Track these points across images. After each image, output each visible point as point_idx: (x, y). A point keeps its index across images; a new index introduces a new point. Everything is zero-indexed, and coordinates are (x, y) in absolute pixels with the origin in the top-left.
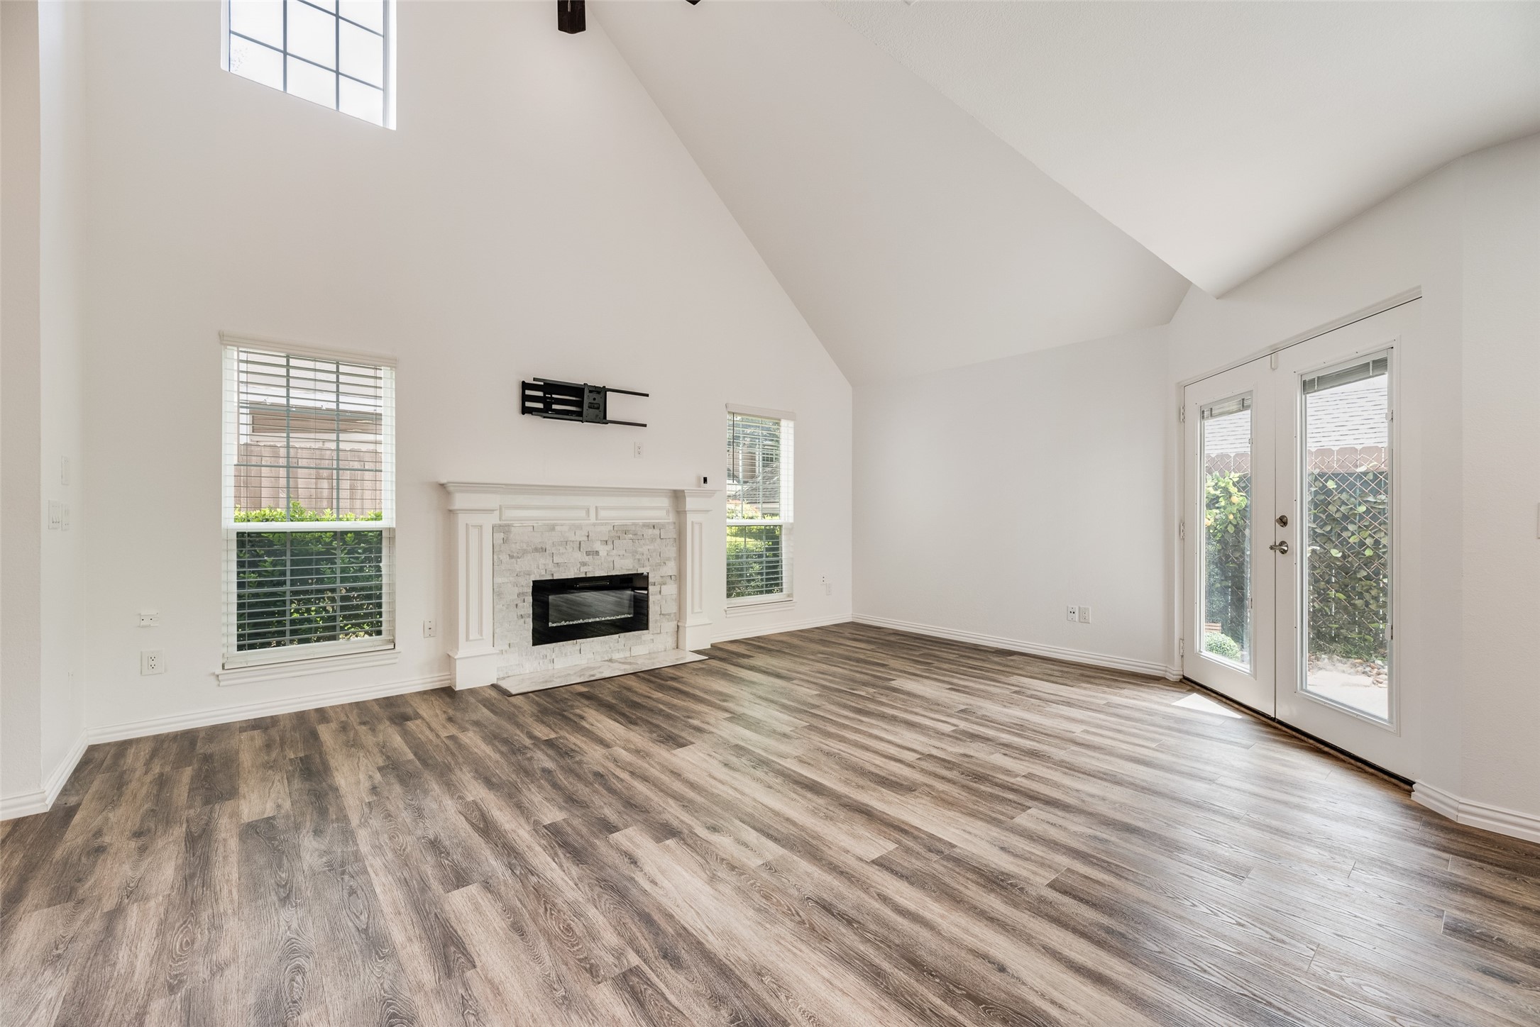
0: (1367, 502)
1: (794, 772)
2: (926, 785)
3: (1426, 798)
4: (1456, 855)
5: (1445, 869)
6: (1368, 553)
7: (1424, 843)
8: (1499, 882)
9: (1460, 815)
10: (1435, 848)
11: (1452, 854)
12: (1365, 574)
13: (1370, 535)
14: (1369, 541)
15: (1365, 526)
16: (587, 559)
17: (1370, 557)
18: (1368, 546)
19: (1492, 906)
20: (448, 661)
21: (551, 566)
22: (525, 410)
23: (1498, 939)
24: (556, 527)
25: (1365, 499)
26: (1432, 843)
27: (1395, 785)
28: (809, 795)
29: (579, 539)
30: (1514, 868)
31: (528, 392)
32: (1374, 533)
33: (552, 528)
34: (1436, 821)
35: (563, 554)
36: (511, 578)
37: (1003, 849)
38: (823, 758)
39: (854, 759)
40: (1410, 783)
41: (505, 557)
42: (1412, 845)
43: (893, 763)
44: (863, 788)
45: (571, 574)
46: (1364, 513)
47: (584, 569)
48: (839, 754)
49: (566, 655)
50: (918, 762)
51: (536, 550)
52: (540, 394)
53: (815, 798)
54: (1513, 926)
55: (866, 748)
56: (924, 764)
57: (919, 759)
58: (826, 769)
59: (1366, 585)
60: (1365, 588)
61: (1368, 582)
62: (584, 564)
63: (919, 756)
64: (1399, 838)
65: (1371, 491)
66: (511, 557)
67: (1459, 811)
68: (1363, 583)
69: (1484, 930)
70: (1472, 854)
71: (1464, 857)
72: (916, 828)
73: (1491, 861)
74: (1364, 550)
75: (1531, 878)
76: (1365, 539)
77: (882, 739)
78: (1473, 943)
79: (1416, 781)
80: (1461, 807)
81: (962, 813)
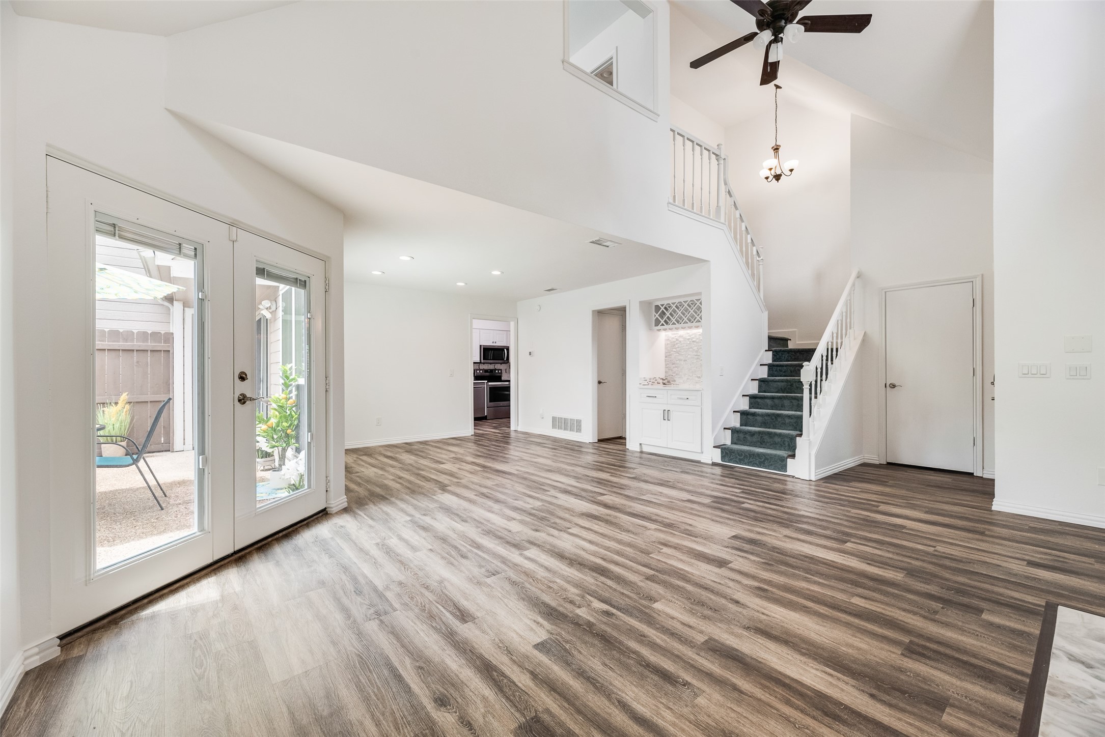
1: (645, 521)
2: (573, 516)
28: (635, 512)
37: (557, 498)
38: (631, 528)
39: (611, 528)
43: (587, 526)
44: (608, 515)
48: (621, 531)
50: (571, 527)
53: (632, 511)
55: (603, 535)
56: (568, 525)
57: (569, 528)
58: (629, 523)
63: (569, 530)
72: (588, 502)
77: (590, 542)
81: (563, 506)
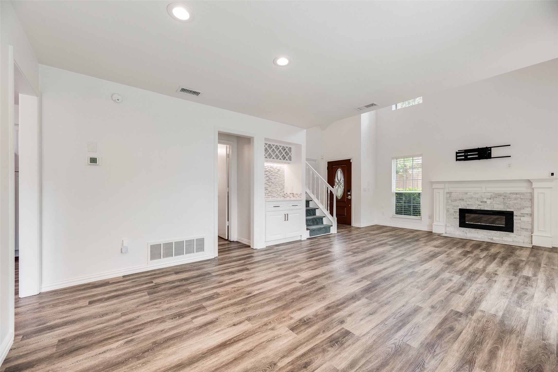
16: (481, 204)
20: (431, 226)
21: (466, 205)
22: (457, 160)
24: (468, 193)
29: (477, 197)
31: (458, 155)
33: (467, 193)
35: (470, 201)
36: (452, 207)
41: (450, 201)
45: (474, 208)
47: (479, 207)
49: (472, 232)
51: (460, 200)
52: (463, 154)
62: (480, 205)
66: (452, 201)
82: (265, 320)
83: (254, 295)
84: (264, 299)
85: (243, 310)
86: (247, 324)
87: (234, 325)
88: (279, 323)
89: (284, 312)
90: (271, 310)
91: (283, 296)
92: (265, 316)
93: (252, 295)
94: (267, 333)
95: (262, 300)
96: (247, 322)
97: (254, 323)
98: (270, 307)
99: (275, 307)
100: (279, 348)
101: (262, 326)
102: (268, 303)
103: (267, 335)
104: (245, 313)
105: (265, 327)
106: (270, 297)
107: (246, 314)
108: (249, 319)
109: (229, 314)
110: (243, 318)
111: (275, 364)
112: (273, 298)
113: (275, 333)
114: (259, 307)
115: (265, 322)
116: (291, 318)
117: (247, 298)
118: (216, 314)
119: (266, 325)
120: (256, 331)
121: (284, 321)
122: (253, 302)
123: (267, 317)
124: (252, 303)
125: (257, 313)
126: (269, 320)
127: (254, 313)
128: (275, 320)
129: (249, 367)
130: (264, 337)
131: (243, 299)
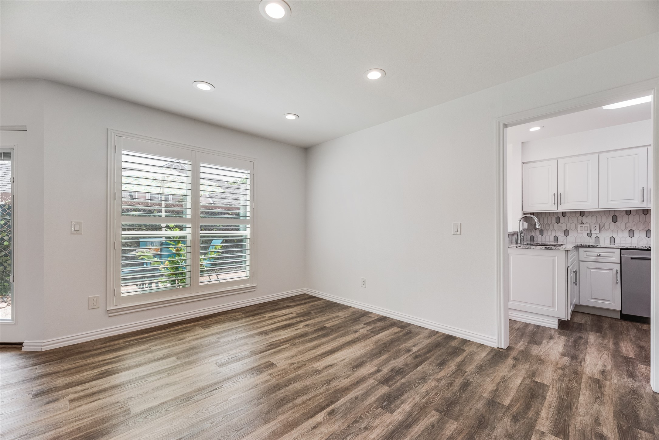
0: (5, 219)
3: (29, 347)
4: (40, 364)
5: (35, 373)
6: (6, 243)
7: (26, 367)
8: (56, 366)
9: (43, 348)
10: (31, 366)
11: (38, 365)
12: (4, 254)
13: (7, 235)
14: (6, 238)
15: (4, 231)
17: (7, 245)
18: (5, 240)
19: (52, 377)
23: (54, 388)
25: (4, 218)
26: (30, 365)
27: (15, 348)
30: (62, 358)
32: (9, 234)
34: (33, 355)
40: (21, 344)
42: (21, 370)
46: (3, 224)
54: (59, 380)
59: (5, 259)
60: (4, 261)
61: (6, 258)
64: (14, 371)
65: (7, 214)
67: (42, 346)
68: (3, 258)
69: (48, 388)
70: (46, 361)
71: (43, 364)
73: (54, 360)
74: (3, 242)
75: (67, 359)
76: (4, 237)
78: (44, 395)
79: (24, 342)
80: (43, 344)
82: (300, 372)
83: (322, 409)
84: (304, 403)
85: (328, 382)
86: (318, 367)
87: (331, 365)
88: (285, 369)
89: (278, 382)
90: (294, 383)
91: (271, 412)
92: (301, 376)
93: (325, 411)
94: (297, 361)
95: (308, 400)
96: (320, 368)
97: (311, 368)
98: (294, 389)
99: (288, 388)
100: (287, 352)
101: (302, 366)
102: (298, 394)
103: (298, 359)
104: (325, 378)
105: (300, 365)
106: (294, 407)
107: (323, 377)
108: (318, 372)
109: (344, 376)
110: (325, 373)
111: (292, 345)
112: (290, 405)
113: (290, 361)
114: (309, 387)
115: (301, 369)
116: (271, 374)
117: (332, 403)
118: (359, 375)
119: (299, 367)
120: (308, 361)
121: (279, 371)
122: (320, 396)
123: (298, 375)
124: (321, 394)
125: (311, 378)
126: (296, 372)
127: (314, 379)
128: (289, 372)
129: (309, 344)
130: (300, 358)
131: (338, 400)
